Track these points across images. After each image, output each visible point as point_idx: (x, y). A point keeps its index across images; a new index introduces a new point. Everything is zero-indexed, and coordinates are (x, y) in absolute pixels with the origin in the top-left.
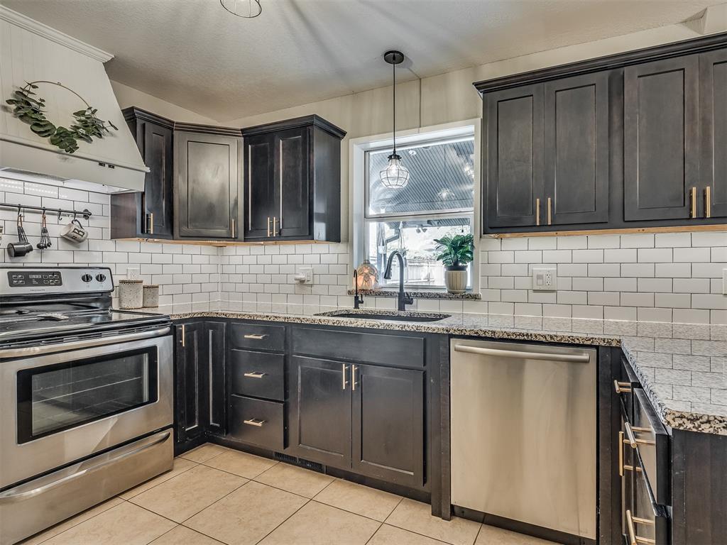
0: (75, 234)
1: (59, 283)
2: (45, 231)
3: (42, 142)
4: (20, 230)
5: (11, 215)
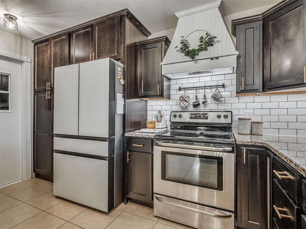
0: (215, 96)
1: (207, 118)
2: (205, 96)
3: (188, 58)
4: (196, 96)
5: (194, 91)
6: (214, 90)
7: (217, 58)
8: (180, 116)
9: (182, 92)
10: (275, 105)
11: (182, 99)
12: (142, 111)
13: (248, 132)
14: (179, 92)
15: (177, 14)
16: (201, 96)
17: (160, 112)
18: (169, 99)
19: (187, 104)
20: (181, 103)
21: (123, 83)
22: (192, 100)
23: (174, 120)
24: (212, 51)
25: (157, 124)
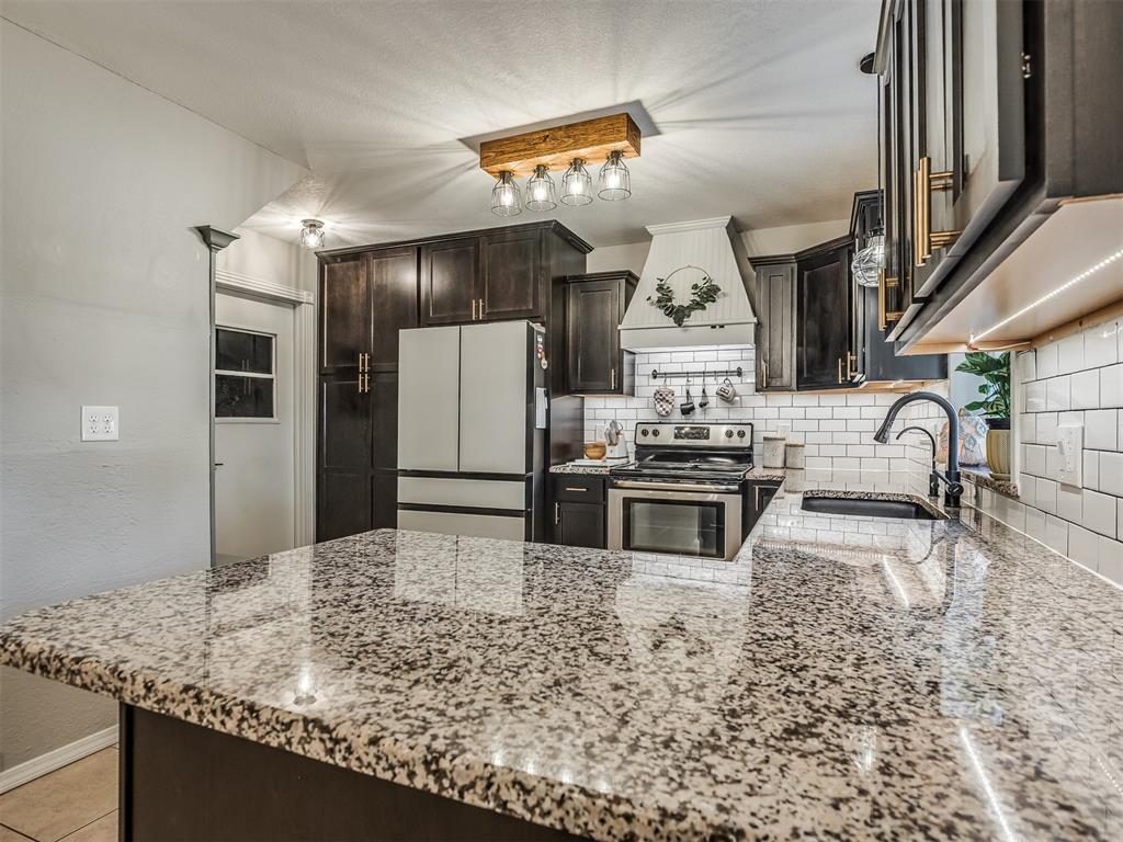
0: (722, 392)
1: (707, 437)
2: (704, 392)
3: (670, 321)
4: (688, 393)
5: (683, 381)
6: (721, 379)
7: (722, 327)
8: (656, 433)
9: (659, 381)
10: (827, 413)
11: (658, 396)
12: (574, 419)
13: (780, 464)
14: (652, 381)
15: (650, 229)
16: (696, 392)
17: (614, 423)
18: (633, 395)
19: (668, 407)
20: (658, 406)
21: (545, 367)
22: (680, 400)
23: (642, 440)
24: (712, 313)
25: (609, 449)
